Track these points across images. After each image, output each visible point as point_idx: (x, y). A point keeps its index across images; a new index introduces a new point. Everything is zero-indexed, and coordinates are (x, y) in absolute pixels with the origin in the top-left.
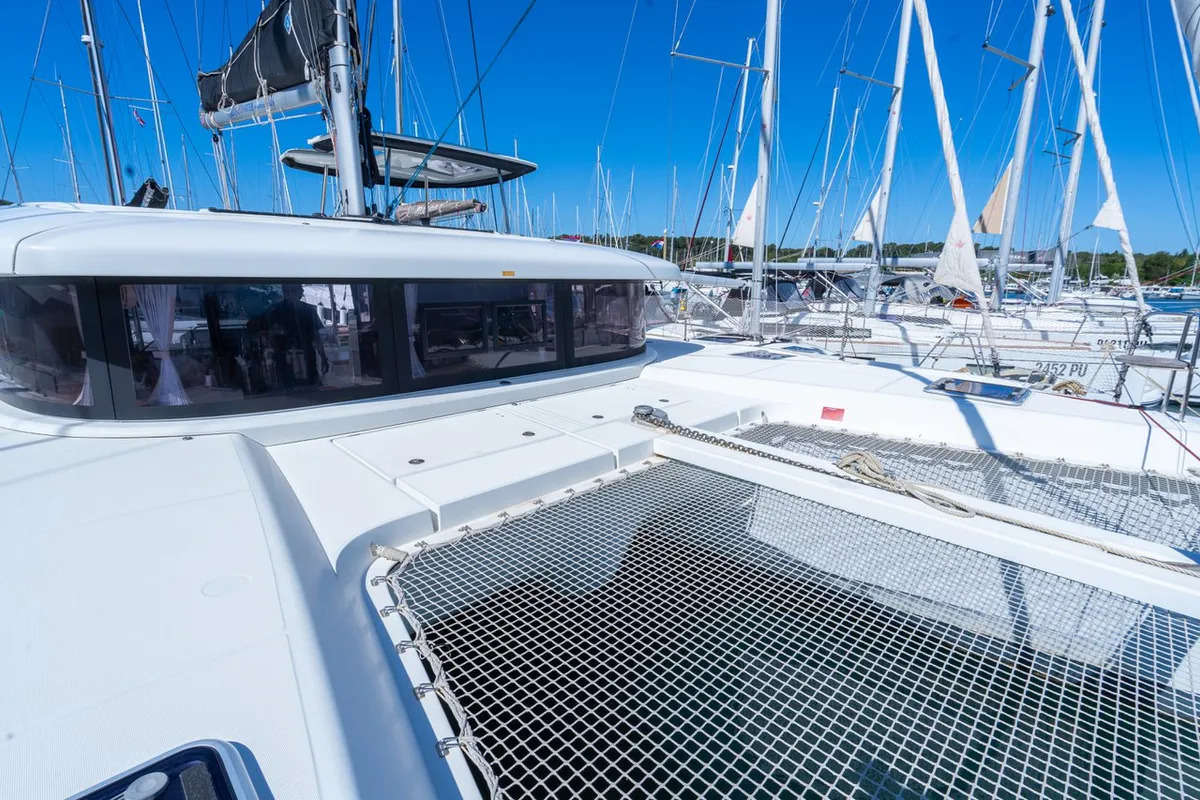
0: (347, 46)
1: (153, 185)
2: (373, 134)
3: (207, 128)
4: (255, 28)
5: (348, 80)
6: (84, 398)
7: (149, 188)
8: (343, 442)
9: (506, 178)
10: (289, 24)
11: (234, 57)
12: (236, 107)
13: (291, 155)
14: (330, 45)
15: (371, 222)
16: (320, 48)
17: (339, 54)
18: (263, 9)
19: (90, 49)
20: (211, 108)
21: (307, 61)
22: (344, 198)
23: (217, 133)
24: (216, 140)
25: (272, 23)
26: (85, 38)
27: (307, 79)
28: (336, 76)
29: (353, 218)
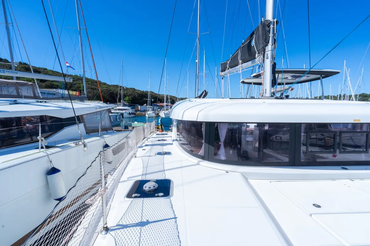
0: (272, 44)
1: (205, 91)
2: (276, 70)
3: (221, 76)
4: (240, 48)
5: (271, 54)
6: (201, 152)
7: (204, 92)
8: (275, 184)
9: (323, 78)
10: (253, 43)
11: (232, 57)
12: (230, 69)
13: (244, 80)
14: (267, 45)
15: (274, 99)
16: (263, 47)
17: (269, 47)
18: (243, 42)
19: (197, 63)
20: (222, 71)
21: (257, 52)
22: (265, 91)
23: (223, 77)
24: (223, 79)
25: (247, 44)
26: (197, 61)
27: (256, 57)
28: (267, 54)
29: (268, 98)
